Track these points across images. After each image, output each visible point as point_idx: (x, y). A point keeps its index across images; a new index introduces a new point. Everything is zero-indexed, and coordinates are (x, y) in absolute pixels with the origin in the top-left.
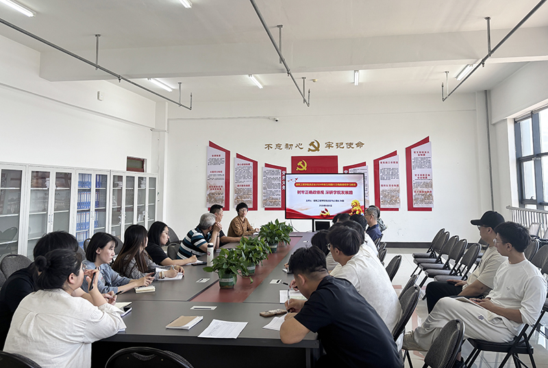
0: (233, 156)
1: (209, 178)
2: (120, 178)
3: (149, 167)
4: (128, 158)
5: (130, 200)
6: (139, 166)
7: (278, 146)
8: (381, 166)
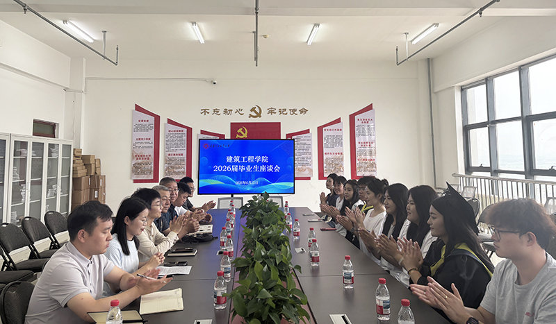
0: (163, 122)
1: (134, 146)
2: (24, 145)
3: (61, 132)
4: (35, 122)
5: (37, 172)
6: (49, 131)
7: (216, 111)
8: (325, 134)
